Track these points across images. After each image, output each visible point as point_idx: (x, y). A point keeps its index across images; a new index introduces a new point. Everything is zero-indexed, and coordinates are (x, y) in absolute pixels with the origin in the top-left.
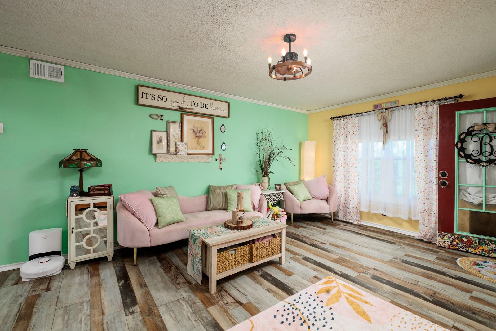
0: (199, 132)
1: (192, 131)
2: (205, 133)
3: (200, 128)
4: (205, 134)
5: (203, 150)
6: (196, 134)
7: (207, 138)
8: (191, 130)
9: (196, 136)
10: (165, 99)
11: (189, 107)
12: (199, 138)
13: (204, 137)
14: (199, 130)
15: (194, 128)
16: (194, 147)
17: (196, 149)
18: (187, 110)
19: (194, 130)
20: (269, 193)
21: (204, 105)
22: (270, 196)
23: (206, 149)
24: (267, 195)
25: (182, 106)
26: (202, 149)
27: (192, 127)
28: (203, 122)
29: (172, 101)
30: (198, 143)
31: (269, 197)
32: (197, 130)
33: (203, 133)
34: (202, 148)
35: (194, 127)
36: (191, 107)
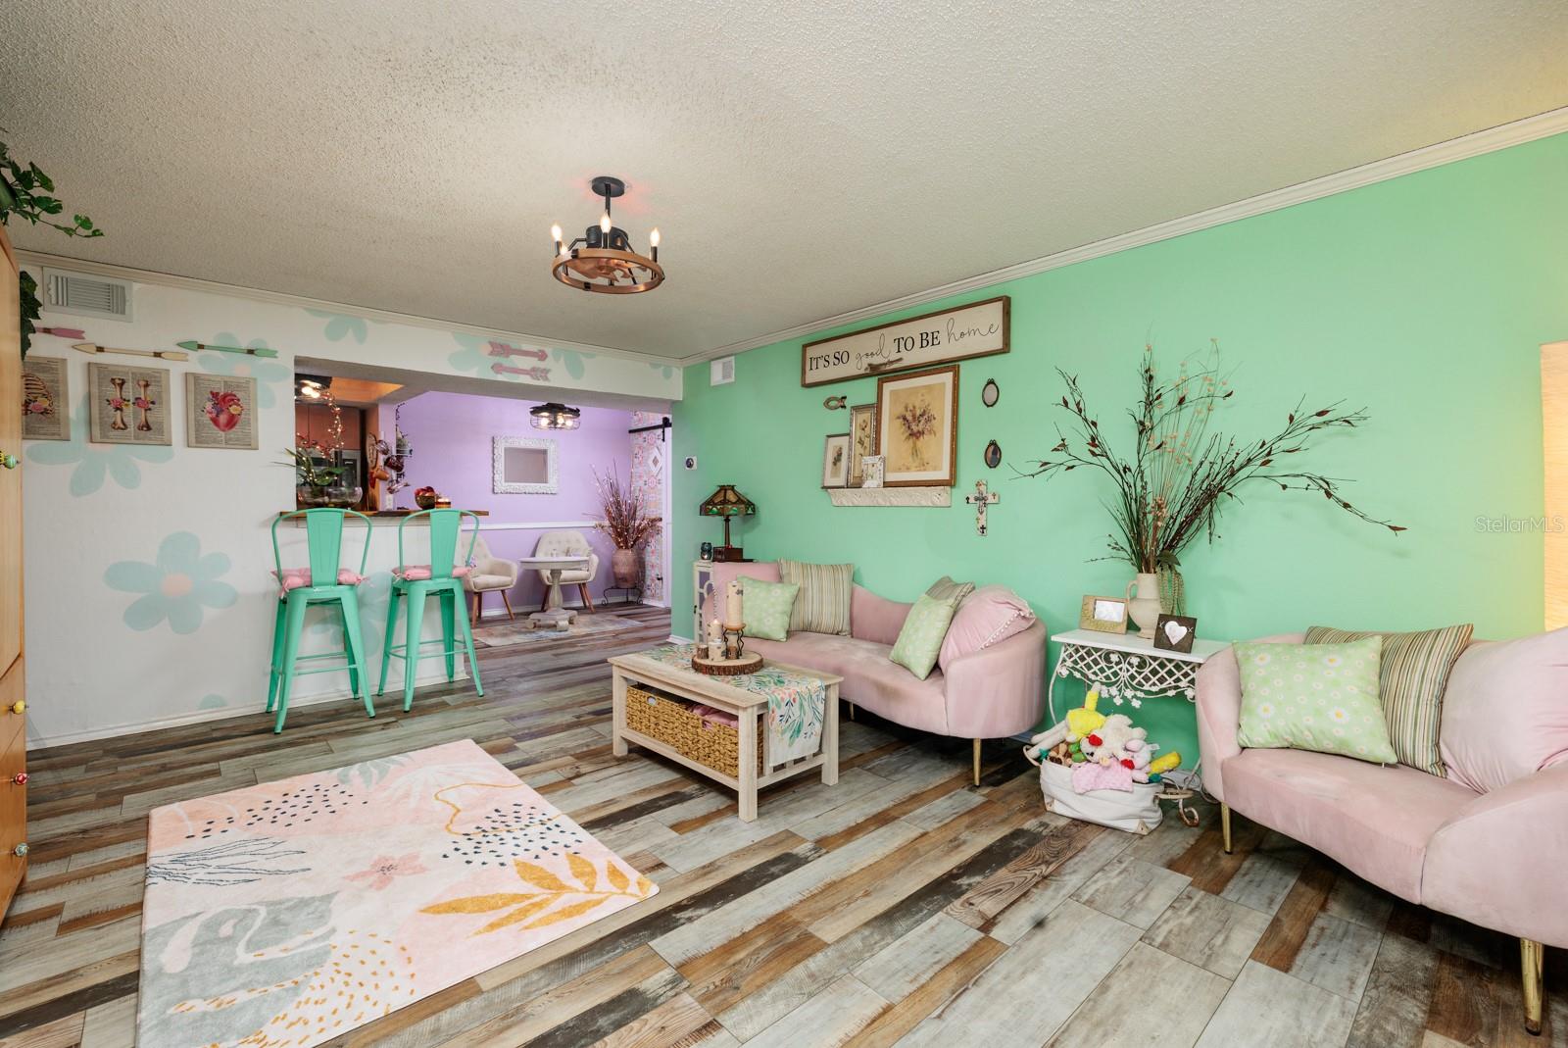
0: (917, 419)
1: (901, 420)
2: (934, 418)
3: (920, 408)
4: (933, 421)
5: (925, 470)
6: (909, 427)
7: (937, 435)
8: (898, 418)
9: (909, 432)
10: (845, 359)
11: (894, 356)
12: (918, 438)
13: (930, 432)
14: (918, 413)
15: (907, 410)
16: (904, 465)
17: (908, 469)
18: (888, 368)
19: (905, 418)
20: (1106, 646)
21: (930, 338)
22: (1107, 659)
23: (935, 469)
24: (1077, 651)
25: (877, 360)
26: (922, 468)
27: (900, 410)
28: (929, 388)
29: (860, 356)
30: (915, 452)
31: (1103, 664)
32: (914, 416)
33: (928, 420)
34: (923, 465)
35: (906, 408)
36: (898, 356)
